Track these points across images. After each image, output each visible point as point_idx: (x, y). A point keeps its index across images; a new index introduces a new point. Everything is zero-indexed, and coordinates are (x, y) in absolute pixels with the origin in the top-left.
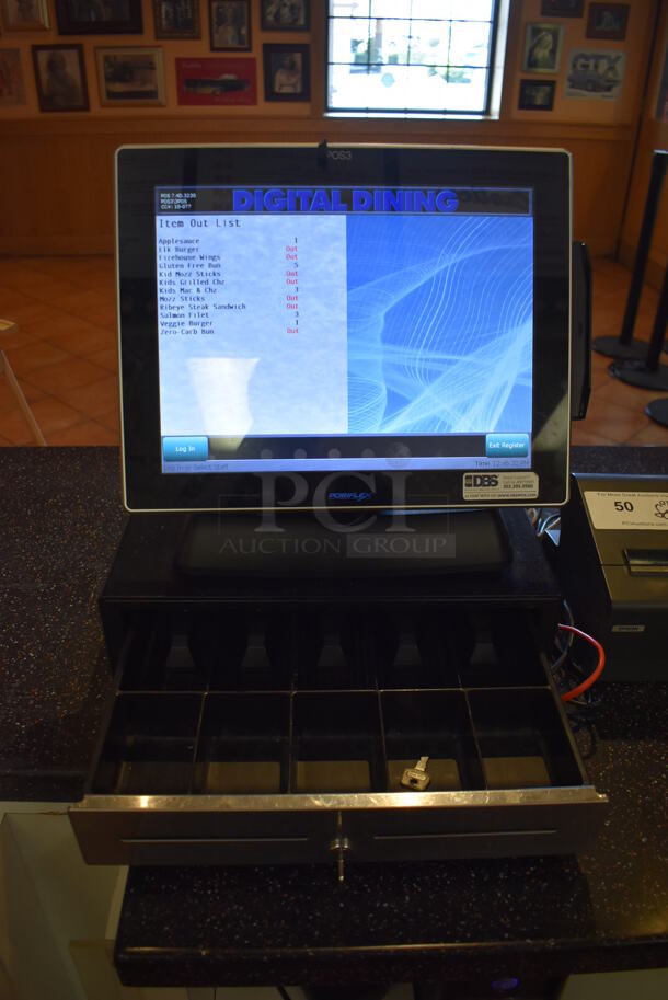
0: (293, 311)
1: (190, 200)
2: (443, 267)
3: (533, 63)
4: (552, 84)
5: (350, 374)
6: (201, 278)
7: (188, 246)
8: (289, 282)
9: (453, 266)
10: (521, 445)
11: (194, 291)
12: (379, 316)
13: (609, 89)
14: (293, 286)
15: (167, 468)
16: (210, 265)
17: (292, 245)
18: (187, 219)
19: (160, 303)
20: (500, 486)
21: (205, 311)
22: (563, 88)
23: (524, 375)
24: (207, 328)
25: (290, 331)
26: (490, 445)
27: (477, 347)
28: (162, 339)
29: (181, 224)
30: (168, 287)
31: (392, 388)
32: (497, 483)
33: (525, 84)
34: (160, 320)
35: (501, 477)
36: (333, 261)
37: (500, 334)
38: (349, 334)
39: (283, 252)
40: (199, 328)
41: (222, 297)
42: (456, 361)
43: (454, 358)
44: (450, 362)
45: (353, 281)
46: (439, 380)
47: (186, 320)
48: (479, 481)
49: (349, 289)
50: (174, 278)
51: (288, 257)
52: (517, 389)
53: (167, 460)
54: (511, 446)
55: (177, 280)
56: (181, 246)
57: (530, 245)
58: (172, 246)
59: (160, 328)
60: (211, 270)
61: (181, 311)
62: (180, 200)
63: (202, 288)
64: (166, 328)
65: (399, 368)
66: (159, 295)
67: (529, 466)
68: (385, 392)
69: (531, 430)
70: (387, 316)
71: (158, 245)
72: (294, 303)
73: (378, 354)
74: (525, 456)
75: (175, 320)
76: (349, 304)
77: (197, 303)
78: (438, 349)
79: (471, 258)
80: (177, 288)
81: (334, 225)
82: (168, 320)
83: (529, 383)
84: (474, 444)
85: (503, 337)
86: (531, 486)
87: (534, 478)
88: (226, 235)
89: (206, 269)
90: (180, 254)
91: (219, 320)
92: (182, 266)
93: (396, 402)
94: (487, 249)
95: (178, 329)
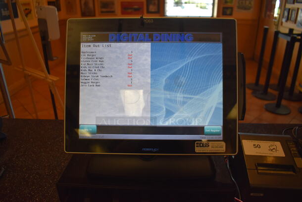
0: (130, 78)
1: (93, 38)
2: (188, 62)
3: (226, 2)
4: (232, 8)
5: (151, 102)
6: (96, 66)
7: (92, 54)
8: (129, 67)
9: (191, 62)
10: (219, 131)
11: (93, 70)
12: (163, 80)
13: (249, 9)
14: (130, 69)
15: (81, 136)
16: (100, 61)
17: (130, 54)
18: (92, 44)
19: (81, 75)
20: (210, 147)
21: (97, 78)
22: (235, 9)
23: (220, 103)
24: (98, 84)
25: (129, 86)
26: (207, 130)
27: (201, 92)
28: (81, 88)
29: (90, 46)
30: (84, 69)
31: (169, 108)
32: (209, 146)
33: (224, 8)
34: (81, 81)
35: (211, 143)
36: (146, 60)
37: (210, 88)
38: (151, 87)
39: (127, 56)
40: (95, 84)
41: (104, 73)
42: (193, 98)
43: (192, 96)
44: (190, 98)
45: (154, 66)
46: (187, 104)
47: (90, 81)
48: (201, 145)
49: (151, 70)
50: (86, 66)
51: (129, 58)
52: (216, 108)
54: (215, 131)
55: (87, 66)
56: (89, 54)
57: (221, 54)
58: (86, 54)
59: (81, 84)
60: (100, 63)
61: (88, 78)
62: (90, 38)
63: (96, 69)
64: (83, 84)
65: (170, 100)
66: (81, 72)
67: (222, 139)
68: (165, 109)
69: (222, 125)
70: (166, 81)
71: (81, 54)
72: (131, 75)
73: (163, 95)
74: (220, 135)
75: (86, 81)
76: (151, 75)
77: (94, 75)
78: (185, 93)
79: (199, 58)
80: (87, 69)
81: (147, 46)
82: (83, 81)
83: (221, 106)
84: (199, 130)
85: (211, 88)
86: (222, 147)
87: (223, 144)
88: (106, 50)
89: (98, 63)
90: (89, 57)
91: (102, 81)
92: (89, 61)
93: (169, 113)
94: (204, 55)
95: (87, 85)
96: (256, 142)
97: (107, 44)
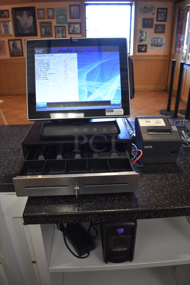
0: (65, 74)
1: (42, 51)
2: (99, 63)
3: (141, 40)
5: (79, 88)
6: (45, 68)
7: (42, 61)
8: (65, 68)
9: (101, 63)
10: (119, 103)
11: (43, 71)
12: (85, 75)
14: (65, 69)
15: (37, 110)
16: (47, 65)
17: (65, 60)
18: (42, 55)
19: (36, 73)
20: (114, 112)
21: (46, 75)
23: (119, 87)
24: (47, 78)
25: (65, 79)
26: (112, 103)
27: (107, 81)
28: (36, 81)
29: (40, 56)
30: (38, 70)
31: (88, 91)
32: (114, 111)
34: (36, 77)
35: (114, 110)
36: (74, 63)
37: (113, 78)
38: (78, 79)
39: (63, 62)
40: (45, 79)
41: (50, 71)
42: (103, 84)
43: (102, 83)
44: (102, 84)
45: (79, 66)
46: (99, 89)
47: (42, 77)
48: (109, 111)
49: (78, 69)
50: (39, 68)
51: (64, 62)
52: (117, 90)
53: (37, 108)
54: (117, 103)
55: (40, 68)
56: (40, 61)
57: (119, 58)
58: (38, 61)
59: (36, 79)
60: (47, 66)
61: (40, 75)
62: (40, 51)
63: (45, 70)
64: (37, 79)
65: (90, 86)
66: (36, 71)
67: (121, 108)
68: (87, 92)
69: (121, 99)
70: (87, 75)
71: (35, 61)
72: (66, 72)
73: (85, 83)
74: (120, 105)
75: (39, 77)
76: (78, 72)
77: (44, 73)
78: (99, 82)
79: (106, 61)
80: (40, 70)
81: (75, 55)
82: (37, 77)
83: (120, 89)
84: (108, 103)
85: (113, 79)
86: (122, 112)
87: (122, 110)
88: (51, 58)
89: (46, 66)
90: (40, 63)
91: (50, 77)
92: (41, 65)
93: (90, 94)
94: (109, 59)
95: (40, 79)
96: (148, 120)
97: (51, 54)
